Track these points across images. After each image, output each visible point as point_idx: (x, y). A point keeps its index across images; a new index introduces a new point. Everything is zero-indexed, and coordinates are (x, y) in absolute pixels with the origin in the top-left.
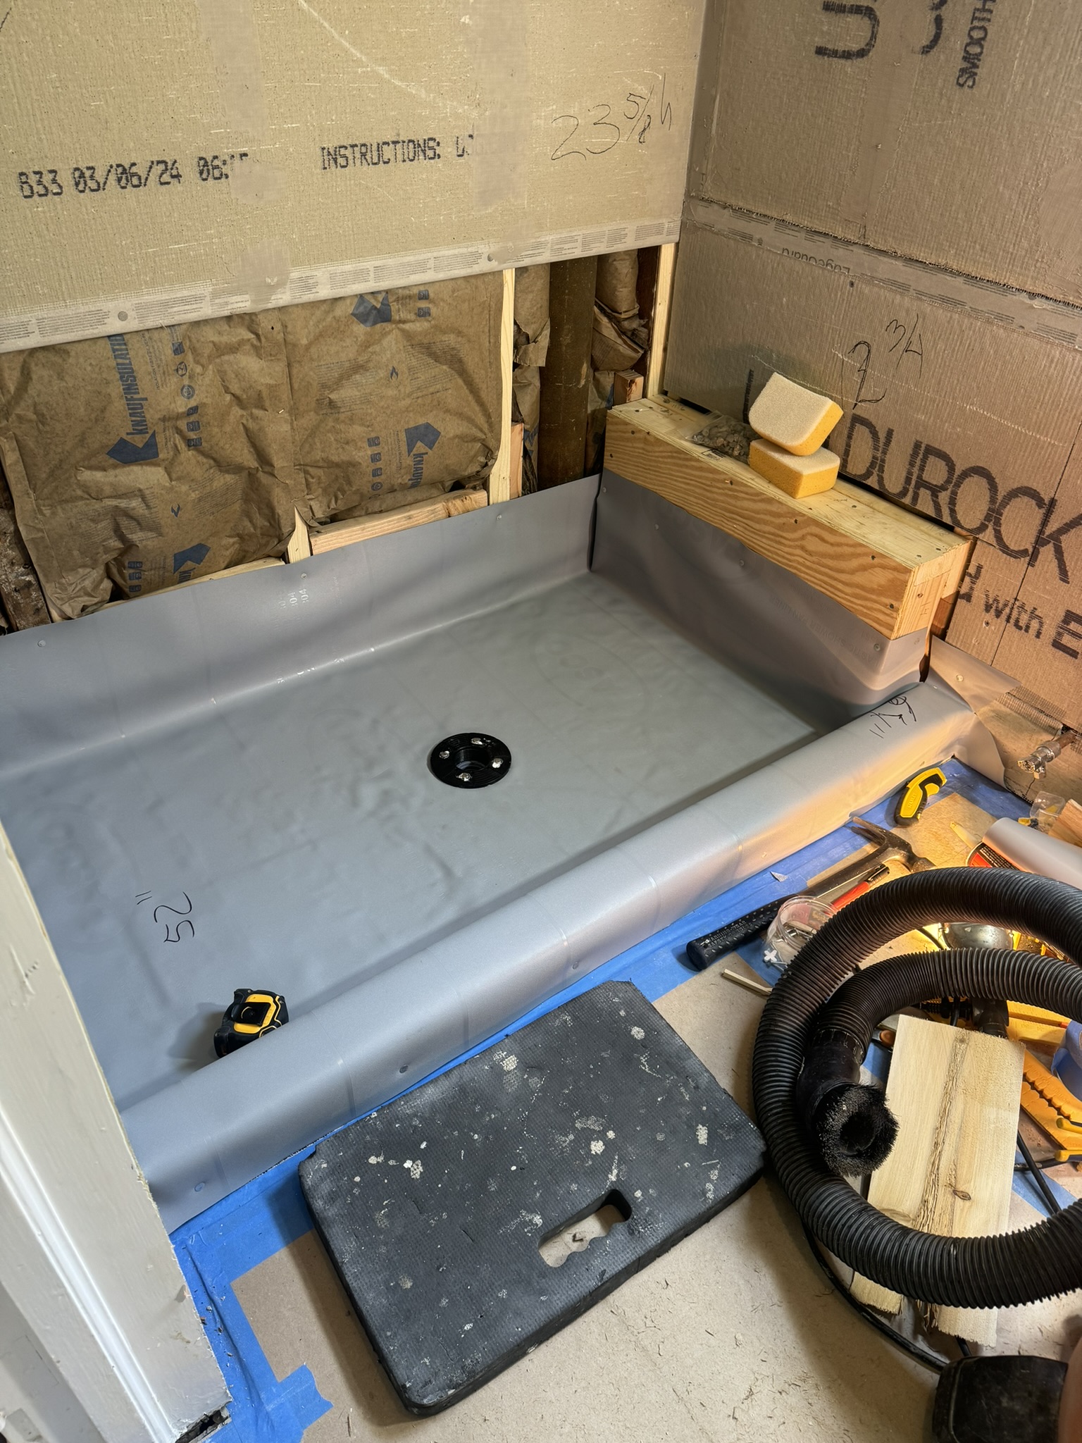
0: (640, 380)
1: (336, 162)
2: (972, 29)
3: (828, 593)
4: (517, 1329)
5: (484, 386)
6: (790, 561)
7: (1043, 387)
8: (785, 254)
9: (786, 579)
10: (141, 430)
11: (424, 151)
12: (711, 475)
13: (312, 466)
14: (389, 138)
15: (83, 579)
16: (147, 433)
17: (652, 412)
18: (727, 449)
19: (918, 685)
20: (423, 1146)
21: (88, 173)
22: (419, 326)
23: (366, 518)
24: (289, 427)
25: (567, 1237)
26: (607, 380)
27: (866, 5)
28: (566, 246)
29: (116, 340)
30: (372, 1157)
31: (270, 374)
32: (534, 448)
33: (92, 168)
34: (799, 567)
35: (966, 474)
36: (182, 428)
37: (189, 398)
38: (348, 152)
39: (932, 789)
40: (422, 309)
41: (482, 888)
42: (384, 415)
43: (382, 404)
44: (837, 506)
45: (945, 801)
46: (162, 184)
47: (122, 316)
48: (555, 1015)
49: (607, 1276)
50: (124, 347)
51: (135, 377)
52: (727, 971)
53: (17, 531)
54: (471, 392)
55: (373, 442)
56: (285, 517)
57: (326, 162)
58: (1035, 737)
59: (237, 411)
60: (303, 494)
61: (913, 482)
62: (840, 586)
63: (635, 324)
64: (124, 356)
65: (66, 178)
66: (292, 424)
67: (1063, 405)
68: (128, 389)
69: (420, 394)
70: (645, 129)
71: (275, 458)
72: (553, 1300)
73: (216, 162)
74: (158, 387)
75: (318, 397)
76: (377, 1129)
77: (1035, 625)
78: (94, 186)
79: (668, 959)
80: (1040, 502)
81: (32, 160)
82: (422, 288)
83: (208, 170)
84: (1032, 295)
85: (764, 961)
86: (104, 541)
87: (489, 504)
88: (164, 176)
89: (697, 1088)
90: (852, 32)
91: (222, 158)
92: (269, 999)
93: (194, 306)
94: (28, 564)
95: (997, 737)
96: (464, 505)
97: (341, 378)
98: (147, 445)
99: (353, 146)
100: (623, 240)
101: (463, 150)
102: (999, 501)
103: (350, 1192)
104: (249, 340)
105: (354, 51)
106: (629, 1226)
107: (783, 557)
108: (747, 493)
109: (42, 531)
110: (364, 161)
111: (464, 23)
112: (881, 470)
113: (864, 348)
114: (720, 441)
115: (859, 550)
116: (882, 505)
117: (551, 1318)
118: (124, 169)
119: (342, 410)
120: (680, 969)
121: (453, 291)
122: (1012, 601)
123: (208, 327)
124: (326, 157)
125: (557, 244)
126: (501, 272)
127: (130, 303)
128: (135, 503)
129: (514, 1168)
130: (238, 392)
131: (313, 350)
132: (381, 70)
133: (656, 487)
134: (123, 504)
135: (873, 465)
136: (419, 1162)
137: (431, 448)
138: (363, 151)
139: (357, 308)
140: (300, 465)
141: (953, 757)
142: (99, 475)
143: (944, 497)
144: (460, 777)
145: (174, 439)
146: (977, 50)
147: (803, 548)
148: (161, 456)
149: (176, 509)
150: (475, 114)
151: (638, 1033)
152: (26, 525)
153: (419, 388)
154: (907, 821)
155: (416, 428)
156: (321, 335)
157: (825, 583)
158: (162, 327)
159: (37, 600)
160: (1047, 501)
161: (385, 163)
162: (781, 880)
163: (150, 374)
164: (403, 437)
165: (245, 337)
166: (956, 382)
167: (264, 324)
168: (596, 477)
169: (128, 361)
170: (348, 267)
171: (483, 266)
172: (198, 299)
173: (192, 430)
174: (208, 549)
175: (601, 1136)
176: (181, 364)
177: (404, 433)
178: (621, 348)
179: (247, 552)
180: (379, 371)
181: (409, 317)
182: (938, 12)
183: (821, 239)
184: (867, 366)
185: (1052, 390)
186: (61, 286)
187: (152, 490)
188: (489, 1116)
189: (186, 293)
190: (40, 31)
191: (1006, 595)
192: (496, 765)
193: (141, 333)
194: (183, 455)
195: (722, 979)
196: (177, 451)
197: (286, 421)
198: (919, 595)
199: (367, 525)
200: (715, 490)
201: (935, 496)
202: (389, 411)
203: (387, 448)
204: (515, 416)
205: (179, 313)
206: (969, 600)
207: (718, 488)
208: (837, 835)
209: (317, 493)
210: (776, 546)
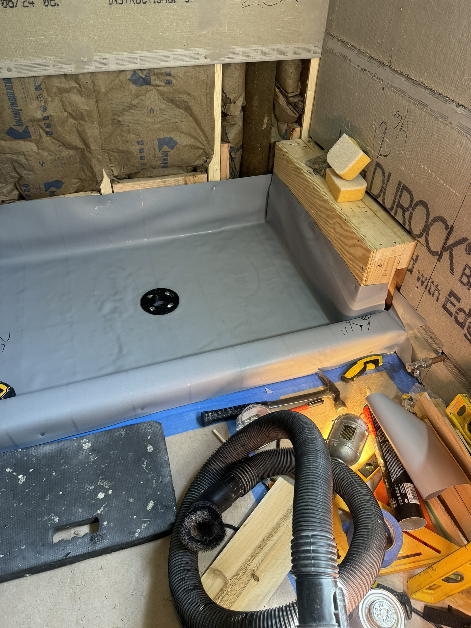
1: (116, 2)
3: (341, 255)
4: (19, 564)
5: (204, 122)
6: (330, 235)
7: (456, 160)
8: (359, 69)
9: (327, 243)
10: (20, 124)
12: (306, 183)
13: (111, 151)
15: (2, 188)
16: (23, 126)
17: (299, 146)
18: (318, 171)
19: (382, 312)
20: (31, 471)
22: (166, 89)
23: (143, 179)
24: (99, 131)
25: (72, 531)
26: (284, 127)
28: (251, 55)
29: (7, 81)
30: (8, 469)
31: (87, 105)
32: (238, 156)
34: (332, 239)
35: (417, 204)
36: (42, 126)
37: (43, 112)
39: (371, 367)
40: (168, 80)
42: (146, 130)
43: (145, 125)
44: (357, 210)
45: (376, 375)
46: (25, 7)
47: (9, 70)
48: (119, 430)
49: (70, 555)
50: (11, 85)
51: (16, 99)
52: (215, 431)
54: (197, 124)
55: (140, 143)
56: (98, 173)
58: (429, 353)
59: (71, 120)
60: (107, 164)
61: (396, 204)
62: (345, 253)
63: (296, 100)
64: (11, 89)
66: (100, 130)
67: (463, 172)
68: (13, 104)
69: (166, 122)
71: (91, 145)
72: (41, 558)
74: (27, 105)
75: (112, 118)
76: (17, 457)
77: (436, 293)
79: (193, 416)
80: (447, 227)
82: (167, 70)
83: (48, 1)
84: (458, 105)
85: (236, 430)
86: (9, 173)
87: (208, 181)
88: (25, 3)
89: (161, 482)
92: (4, 387)
93: (45, 68)
95: (414, 348)
96: (194, 180)
97: (123, 110)
100: (286, 54)
102: (429, 222)
104: (76, 87)
106: (92, 537)
107: (328, 232)
108: (317, 195)
110: (132, 2)
112: (384, 194)
113: (384, 125)
114: (316, 166)
115: (354, 236)
116: (382, 213)
117: (36, 565)
119: (124, 126)
120: (195, 422)
121: (185, 73)
122: (429, 278)
123: (55, 79)
125: (245, 53)
126: (214, 65)
127: (12, 64)
128: (22, 159)
129: (61, 493)
130: (71, 112)
131: (109, 95)
133: (289, 185)
134: (15, 157)
135: (381, 191)
136: (25, 477)
137: (172, 150)
139: (132, 76)
140: (105, 150)
141: (395, 352)
142: (3, 143)
143: (407, 214)
144: (150, 308)
145: (39, 130)
147: (334, 229)
148: (33, 137)
149: (41, 163)
151: (150, 448)
153: (165, 120)
154: (347, 380)
155: (164, 139)
156: (113, 88)
157: (341, 249)
158: (29, 77)
160: (449, 227)
161: (144, 3)
162: (268, 393)
163: (23, 98)
164: (156, 142)
165: (74, 86)
166: (419, 151)
167: (83, 80)
168: (270, 175)
169: (12, 92)
170: (125, 55)
171: (202, 61)
172: (46, 65)
173: (47, 127)
174: (63, 183)
175: (106, 491)
176: (39, 95)
177: (157, 141)
178: (288, 111)
179: (84, 187)
180: (144, 109)
181: (161, 84)
183: (374, 61)
184: (384, 136)
185: (460, 163)
187: (29, 153)
188: (65, 467)
189: (39, 61)
191: (427, 275)
192: (169, 306)
193: (19, 79)
194: (43, 138)
195: (212, 433)
196: (41, 136)
197: (97, 128)
198: (379, 265)
199: (142, 182)
200: (307, 191)
201: (404, 213)
202: (148, 129)
203: (147, 147)
204: (224, 139)
205: (37, 71)
206: (411, 273)
207: (309, 190)
208: (309, 377)
209: (115, 164)
210: (326, 225)
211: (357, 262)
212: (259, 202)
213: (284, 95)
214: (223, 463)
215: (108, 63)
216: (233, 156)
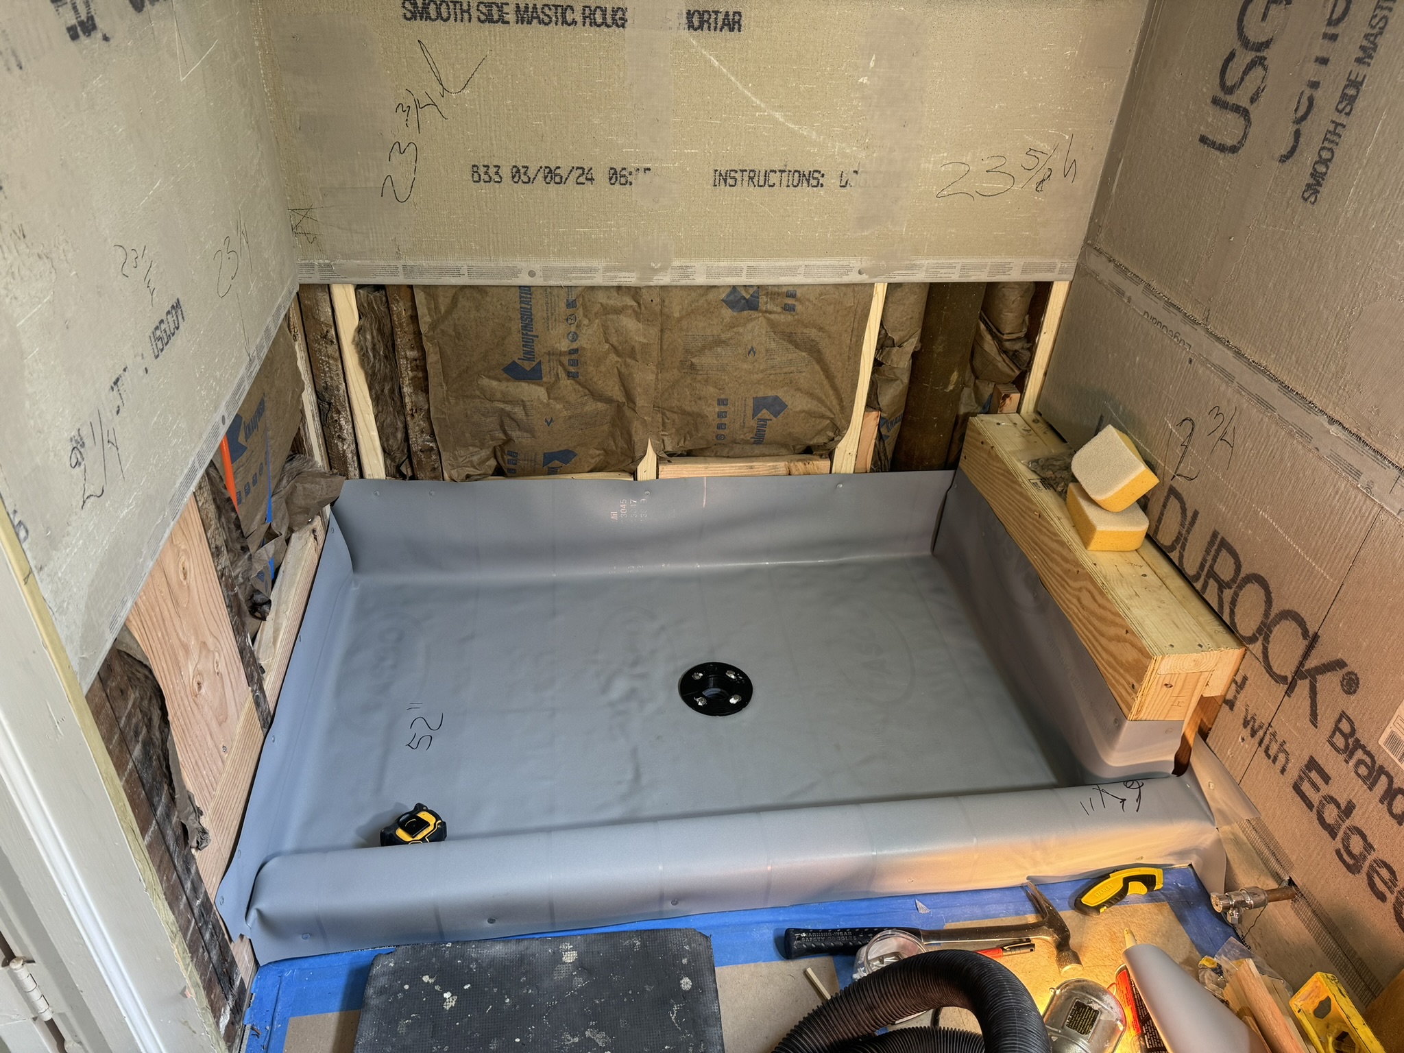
0: (1016, 397)
1: (725, 182)
2: (1323, 149)
3: (1090, 651)
5: (839, 375)
6: (1068, 607)
7: (1325, 515)
8: (1146, 317)
9: (1062, 623)
10: (530, 358)
11: (808, 181)
12: (1027, 503)
13: (669, 411)
14: (776, 168)
15: (473, 454)
16: (535, 361)
17: (1013, 428)
18: (1052, 482)
19: (1168, 777)
20: (466, 987)
21: (522, 171)
22: (784, 318)
23: (714, 459)
24: (655, 377)
26: (987, 390)
27: (1244, 106)
28: (943, 271)
29: (525, 290)
30: (427, 977)
31: (645, 334)
32: (892, 434)
33: (527, 167)
34: (1074, 616)
35: (1248, 579)
36: (564, 362)
37: (572, 341)
38: (738, 176)
39: (1137, 889)
40: (788, 305)
41: (652, 803)
42: (736, 383)
43: (736, 374)
44: (1125, 570)
45: (1148, 908)
46: (578, 183)
47: (532, 274)
48: (629, 936)
50: (529, 296)
51: (532, 319)
52: (809, 971)
53: (429, 409)
54: (827, 377)
55: (722, 402)
56: (640, 442)
57: (717, 181)
58: (1263, 878)
59: (613, 357)
60: (658, 431)
61: (1206, 570)
62: (1099, 648)
63: (1017, 346)
64: (528, 303)
65: (506, 172)
66: (657, 375)
67: (1339, 540)
68: (526, 327)
69: (773, 372)
70: (1043, 180)
71: (638, 399)
73: (624, 173)
74: (548, 330)
75: (682, 359)
76: (444, 957)
77: (1282, 757)
78: (526, 179)
79: (767, 935)
80: (1305, 633)
81: (483, 157)
82: (791, 289)
83: (616, 177)
84: (1332, 421)
85: (852, 977)
86: (491, 431)
87: (831, 472)
88: (581, 178)
90: (1227, 127)
91: (629, 170)
92: (431, 819)
93: (589, 275)
94: (432, 434)
95: (1232, 862)
96: (806, 468)
97: (704, 348)
98: (533, 369)
99: (742, 171)
100: (1007, 273)
101: (847, 182)
102: (1271, 618)
103: (395, 994)
104: (631, 306)
105: (754, 99)
107: (1064, 602)
108: (1048, 530)
109: (443, 413)
110: (751, 183)
111: (862, 83)
112: (1183, 548)
113: (1188, 424)
114: (1049, 474)
115: (1118, 620)
116: (1177, 583)
118: (551, 170)
119: (700, 373)
120: (771, 948)
121: (821, 295)
122: (1267, 725)
123: (601, 292)
124: (717, 177)
125: (933, 268)
126: (873, 284)
127: (539, 266)
128: (518, 412)
129: (518, 1040)
130: (616, 344)
131: (684, 323)
132: (778, 115)
133: (989, 497)
134: (508, 408)
135: (1177, 540)
136: (456, 998)
137: (776, 417)
138: (752, 176)
139: (728, 296)
140: (659, 407)
141: (1191, 865)
142: (494, 383)
143: (1228, 593)
144: (697, 700)
145: (558, 369)
146: (1322, 169)
147: (1079, 600)
148: (544, 379)
149: (549, 420)
150: (862, 155)
151: (686, 983)
152: (436, 407)
153: (773, 367)
154: (1086, 909)
155: (765, 398)
156: (692, 312)
157: (1089, 639)
158: (561, 287)
159: (435, 461)
160: (1311, 634)
161: (770, 186)
162: (921, 911)
163: (544, 318)
164: (750, 403)
165: (629, 304)
166: (1255, 483)
167: (646, 296)
168: (952, 472)
169: (529, 307)
170: (724, 263)
171: (853, 278)
172: (593, 270)
173: (572, 365)
174: (575, 455)
176: (571, 315)
177: (752, 401)
178: (999, 365)
179: (609, 463)
180: (739, 348)
181: (775, 309)
182: (1297, 127)
183: (1175, 311)
184: (1189, 442)
185: (1333, 522)
186: (489, 245)
187: (532, 403)
188: (528, 990)
189: (584, 264)
190: (505, 72)
191: (1263, 717)
192: (733, 701)
193: (545, 288)
194: (562, 382)
195: (803, 976)
196: (558, 378)
197: (653, 372)
198: (1166, 685)
199: (711, 465)
200: (1027, 517)
201: (1221, 590)
202: (740, 381)
203: (733, 409)
204: (871, 404)
205: (576, 278)
206: (1232, 708)
207: (1030, 517)
208: (1007, 893)
209: (670, 432)
210: (1061, 588)
211: (1122, 671)
212: (924, 518)
213: (994, 336)
214: (827, 1038)
215: (693, 273)
216: (883, 433)
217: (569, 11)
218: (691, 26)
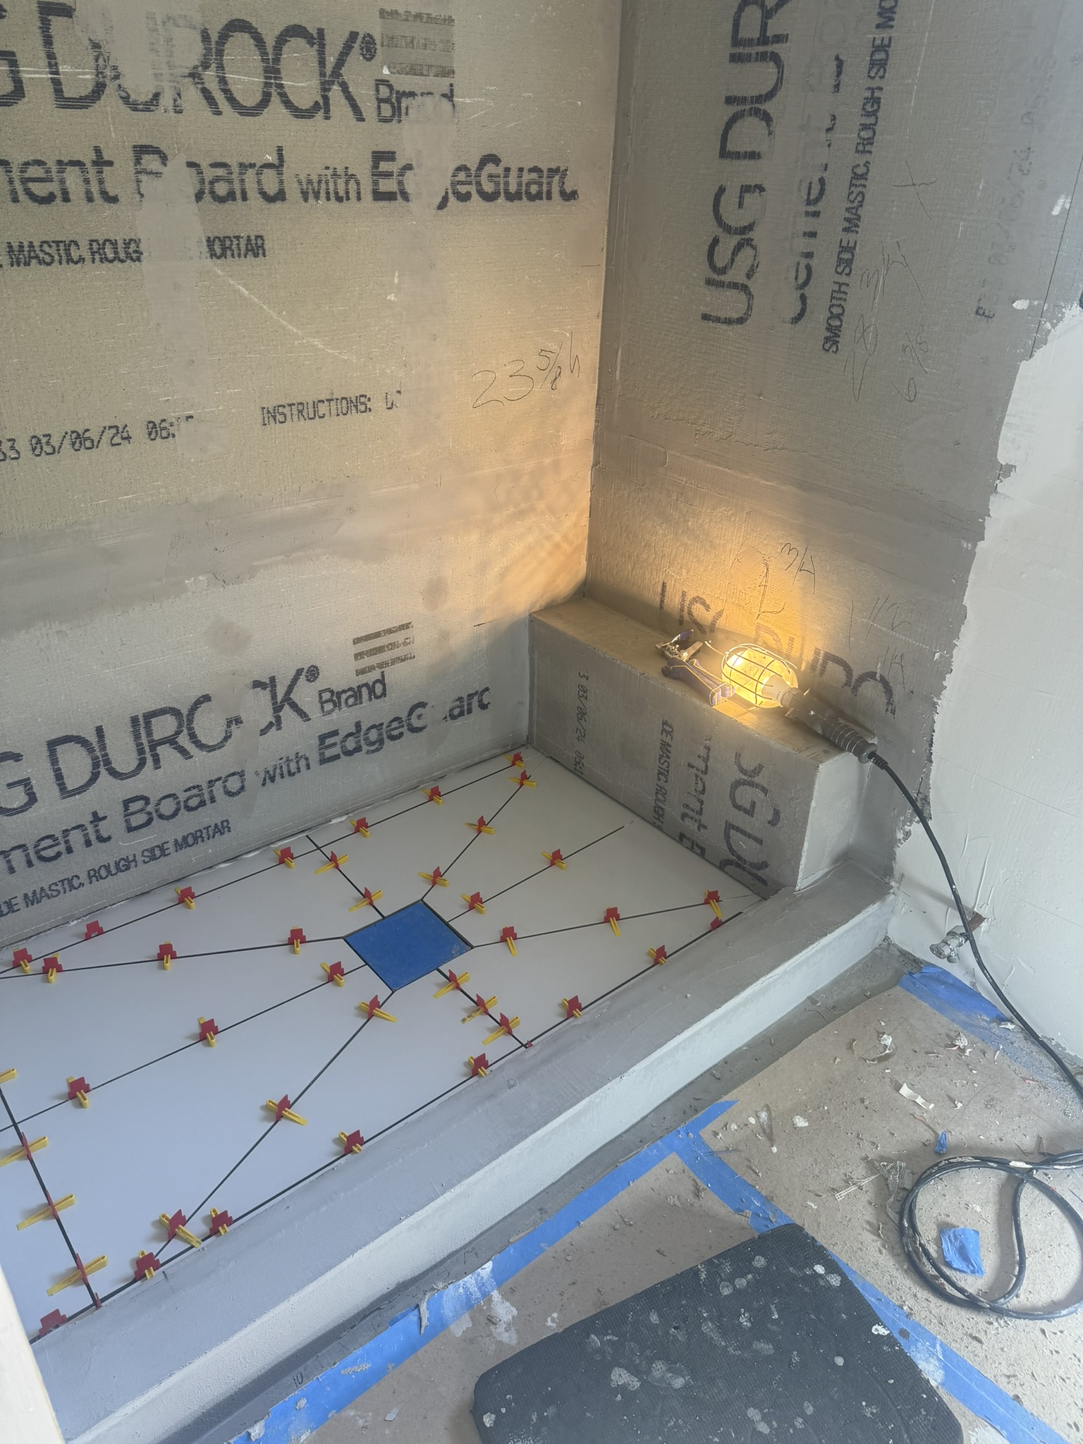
1: (275, 419)
2: (832, 306)
8: (688, 484)
11: (356, 407)
14: (323, 397)
21: (44, 440)
27: (741, 282)
33: (49, 435)
35: (862, 679)
38: (287, 411)
46: (113, 445)
57: (266, 419)
65: (23, 445)
70: (556, 378)
73: (164, 425)
78: (49, 450)
83: (156, 431)
88: (115, 438)
90: (731, 304)
91: (170, 421)
99: (290, 405)
101: (392, 403)
102: (895, 703)
105: (290, 327)
110: (301, 417)
111: (390, 300)
113: (762, 566)
118: (78, 435)
124: (266, 416)
132: (318, 343)
138: (300, 408)
146: (836, 323)
150: (402, 374)
161: (320, 417)
182: (802, 291)
184: (767, 581)
217: (73, 248)
218: (213, 255)
